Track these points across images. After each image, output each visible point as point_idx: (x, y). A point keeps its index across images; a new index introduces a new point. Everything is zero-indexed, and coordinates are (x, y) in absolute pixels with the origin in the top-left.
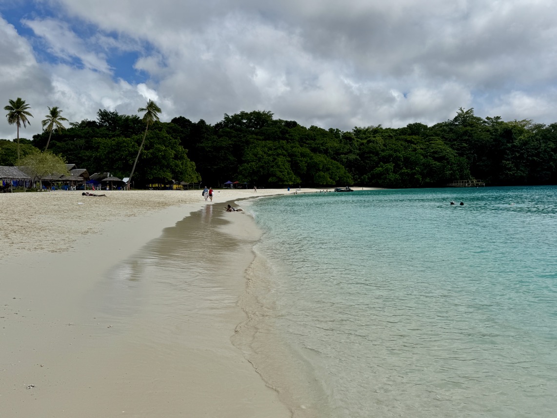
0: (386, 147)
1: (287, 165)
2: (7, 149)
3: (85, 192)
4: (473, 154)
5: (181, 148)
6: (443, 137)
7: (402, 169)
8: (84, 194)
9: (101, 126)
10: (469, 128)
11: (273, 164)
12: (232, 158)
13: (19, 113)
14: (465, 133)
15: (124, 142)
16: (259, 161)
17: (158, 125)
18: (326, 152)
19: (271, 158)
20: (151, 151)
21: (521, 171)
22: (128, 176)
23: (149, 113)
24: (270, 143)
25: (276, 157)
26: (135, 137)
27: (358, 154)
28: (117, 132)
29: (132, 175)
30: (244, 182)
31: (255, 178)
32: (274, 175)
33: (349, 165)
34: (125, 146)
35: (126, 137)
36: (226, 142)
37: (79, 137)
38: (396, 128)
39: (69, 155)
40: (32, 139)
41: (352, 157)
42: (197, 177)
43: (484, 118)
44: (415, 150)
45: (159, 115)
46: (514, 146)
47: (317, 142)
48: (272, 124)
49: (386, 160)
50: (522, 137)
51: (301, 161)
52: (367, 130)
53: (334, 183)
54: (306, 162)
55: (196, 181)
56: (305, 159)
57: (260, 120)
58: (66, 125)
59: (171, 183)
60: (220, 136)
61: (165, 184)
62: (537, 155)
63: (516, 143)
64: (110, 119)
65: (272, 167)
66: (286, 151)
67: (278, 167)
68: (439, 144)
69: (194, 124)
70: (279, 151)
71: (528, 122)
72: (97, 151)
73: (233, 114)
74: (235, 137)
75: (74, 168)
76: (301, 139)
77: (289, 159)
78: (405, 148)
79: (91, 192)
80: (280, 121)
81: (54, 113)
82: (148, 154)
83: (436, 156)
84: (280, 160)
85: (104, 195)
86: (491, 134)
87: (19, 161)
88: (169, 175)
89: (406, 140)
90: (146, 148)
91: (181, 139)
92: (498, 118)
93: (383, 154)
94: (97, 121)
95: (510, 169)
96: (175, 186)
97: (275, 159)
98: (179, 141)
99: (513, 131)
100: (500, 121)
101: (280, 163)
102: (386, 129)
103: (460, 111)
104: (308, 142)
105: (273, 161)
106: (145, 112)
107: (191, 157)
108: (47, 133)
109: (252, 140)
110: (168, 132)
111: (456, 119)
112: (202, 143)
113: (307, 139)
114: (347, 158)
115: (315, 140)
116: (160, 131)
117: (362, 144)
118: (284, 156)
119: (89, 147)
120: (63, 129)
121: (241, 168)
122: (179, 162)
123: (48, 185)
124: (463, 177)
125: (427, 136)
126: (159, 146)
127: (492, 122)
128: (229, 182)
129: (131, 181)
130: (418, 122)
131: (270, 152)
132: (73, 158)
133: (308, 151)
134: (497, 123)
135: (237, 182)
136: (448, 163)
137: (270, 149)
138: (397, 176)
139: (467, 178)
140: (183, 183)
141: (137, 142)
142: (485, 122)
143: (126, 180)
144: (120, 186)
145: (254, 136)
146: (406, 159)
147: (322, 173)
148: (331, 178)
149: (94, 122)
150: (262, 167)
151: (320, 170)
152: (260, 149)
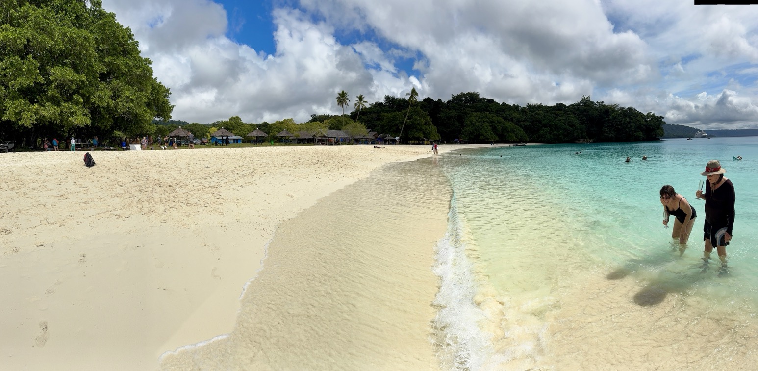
0: (545, 117)
1: (490, 128)
2: (339, 121)
3: (375, 145)
4: (588, 123)
5: (428, 118)
6: (574, 113)
7: (553, 131)
8: (374, 147)
9: (385, 105)
10: (587, 108)
11: (481, 128)
12: (458, 124)
13: (343, 100)
14: (585, 111)
15: (397, 115)
16: (474, 126)
17: (417, 104)
18: (512, 120)
19: (480, 124)
20: (411, 120)
21: (612, 134)
22: (398, 136)
23: (412, 96)
24: (479, 114)
25: (483, 123)
26: (403, 111)
27: (530, 122)
28: (394, 109)
29: (400, 135)
30: (465, 139)
31: (472, 137)
32: (482, 135)
33: (526, 129)
34: (397, 118)
35: (398, 111)
36: (453, 113)
37: (374, 113)
38: (550, 106)
39: (368, 123)
40: (350, 115)
41: (527, 123)
42: (438, 136)
43: (595, 102)
44: (560, 120)
45: (417, 97)
46: (609, 119)
47: (506, 113)
48: (479, 101)
49: (545, 126)
50: (613, 114)
51: (498, 126)
52: (535, 106)
53: (518, 140)
54: (501, 126)
55: (437, 139)
56: (500, 125)
57: (472, 98)
58: (367, 106)
59: (423, 140)
60: (450, 110)
61: (419, 140)
62: (620, 125)
63: (611, 118)
64: (390, 101)
65: (481, 129)
66: (489, 119)
67: (485, 130)
68: (572, 118)
69: (436, 102)
70: (485, 119)
71: (616, 106)
72: (383, 121)
73: (456, 95)
74: (458, 110)
75: (370, 131)
76: (497, 111)
77: (491, 124)
78: (555, 119)
79: (378, 146)
80: (484, 99)
81: (361, 98)
82: (410, 122)
83: (570, 124)
84: (486, 125)
85: (385, 148)
86: (598, 112)
87: (344, 128)
88: (421, 135)
89: (555, 114)
90: (409, 118)
91: (428, 112)
92: (603, 102)
93: (544, 122)
94: (383, 102)
95: (606, 133)
96: (425, 142)
97: (483, 124)
98: (427, 113)
99: (610, 110)
100: (603, 104)
101: (485, 127)
102: (545, 106)
103: (583, 98)
104: (501, 113)
105: (481, 126)
106: (409, 96)
107: (436, 123)
108: (357, 111)
109: (468, 112)
110: (421, 108)
111: (581, 102)
112: (440, 114)
113: (500, 112)
114: (524, 124)
115: (505, 112)
116: (417, 107)
117: (532, 115)
118: (488, 122)
119: (378, 119)
120: (365, 108)
121: (463, 131)
122: (427, 127)
123: (358, 141)
124: (583, 137)
125: (566, 112)
126: (416, 117)
127: (599, 105)
128: (456, 140)
129: (400, 139)
130: (561, 103)
131: (479, 120)
132: (371, 126)
133: (501, 119)
134: (602, 105)
135: (461, 139)
136: (575, 128)
137: (479, 118)
138: (552, 136)
139: (585, 138)
140: (430, 140)
141: (404, 114)
142: (596, 105)
143: (397, 138)
144: (393, 142)
145: (469, 109)
146: (556, 125)
147: (510, 134)
148: (516, 137)
149: (382, 103)
150: (475, 130)
151: (509, 132)
152: (473, 118)
